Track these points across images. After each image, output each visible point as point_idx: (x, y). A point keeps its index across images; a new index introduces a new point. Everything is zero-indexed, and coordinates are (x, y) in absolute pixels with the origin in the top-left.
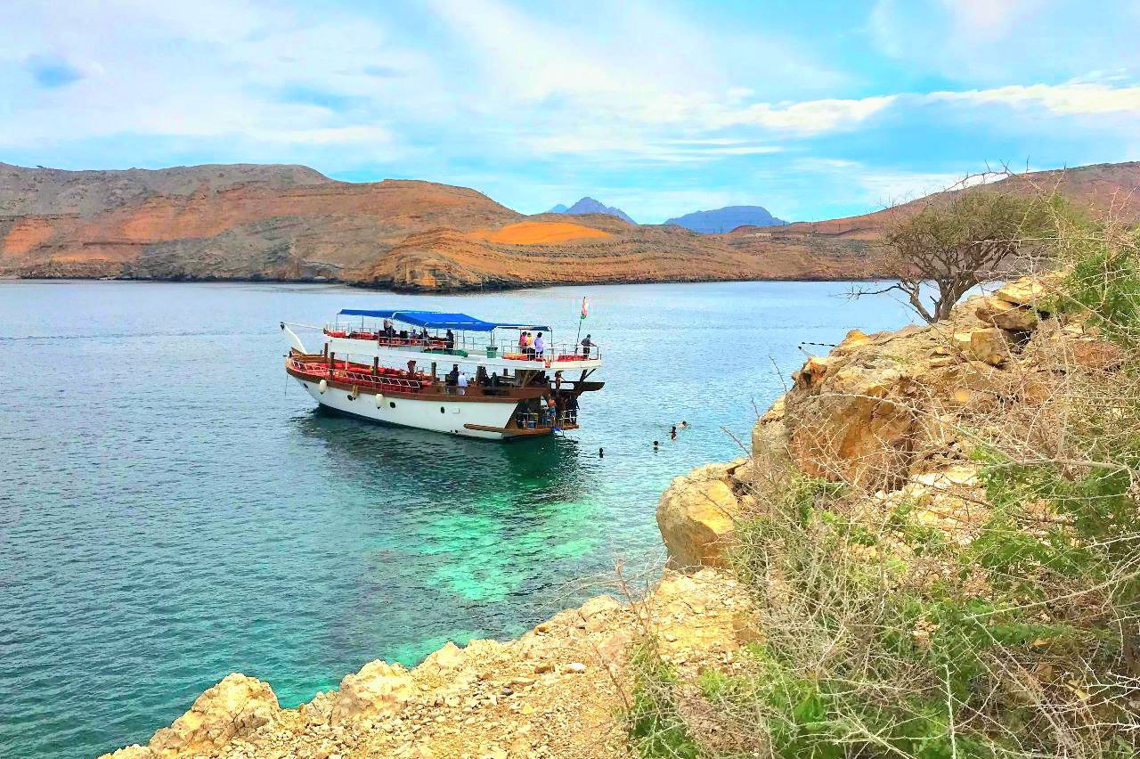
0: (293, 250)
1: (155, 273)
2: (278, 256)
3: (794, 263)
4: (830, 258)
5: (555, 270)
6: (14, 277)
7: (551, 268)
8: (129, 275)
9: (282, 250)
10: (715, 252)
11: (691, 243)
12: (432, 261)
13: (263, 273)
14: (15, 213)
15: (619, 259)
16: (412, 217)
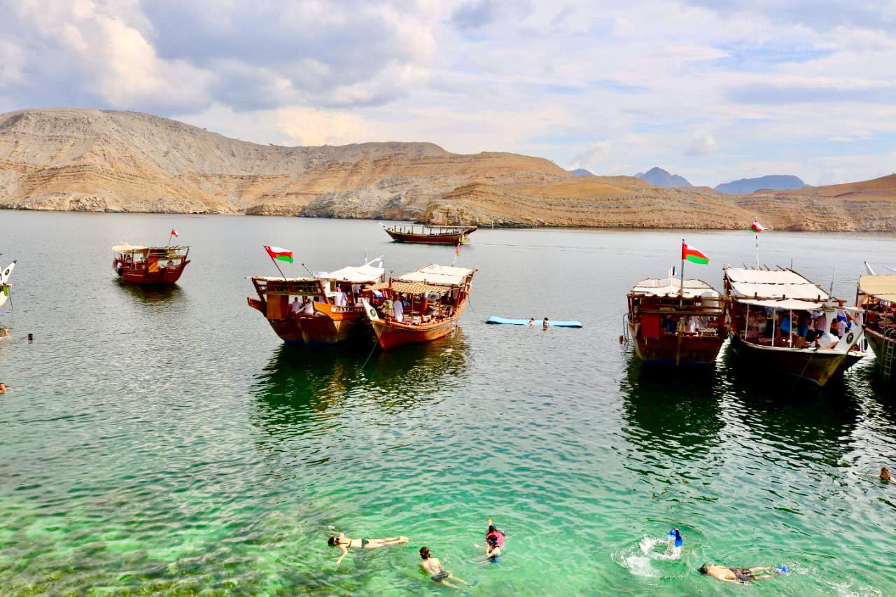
0: (403, 200)
1: (319, 213)
2: (393, 203)
3: (783, 217)
4: (817, 215)
5: (571, 216)
6: (243, 214)
7: (568, 215)
8: (304, 214)
9: (396, 200)
10: (716, 207)
11: (697, 200)
12: (446, 207)
13: (383, 215)
14: (252, 174)
15: (629, 210)
16: (486, 178)
